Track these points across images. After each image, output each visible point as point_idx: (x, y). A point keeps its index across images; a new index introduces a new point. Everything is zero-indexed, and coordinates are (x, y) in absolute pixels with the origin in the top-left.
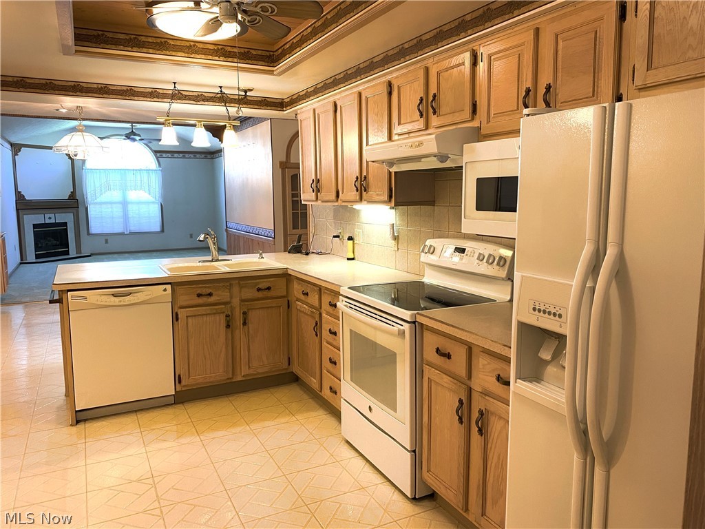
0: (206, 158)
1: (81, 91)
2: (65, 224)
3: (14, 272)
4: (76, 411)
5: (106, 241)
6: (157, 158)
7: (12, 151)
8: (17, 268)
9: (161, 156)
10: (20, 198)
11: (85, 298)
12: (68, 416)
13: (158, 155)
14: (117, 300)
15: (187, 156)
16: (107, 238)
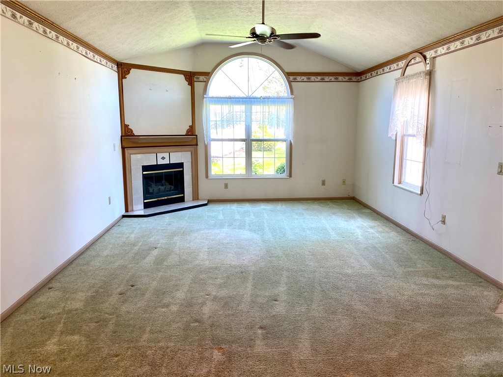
0: (350, 81)
2: (181, 165)
5: (226, 186)
6: (290, 82)
7: (118, 72)
9: (295, 81)
10: (127, 133)
13: (291, 78)
15: (326, 78)
16: (226, 182)
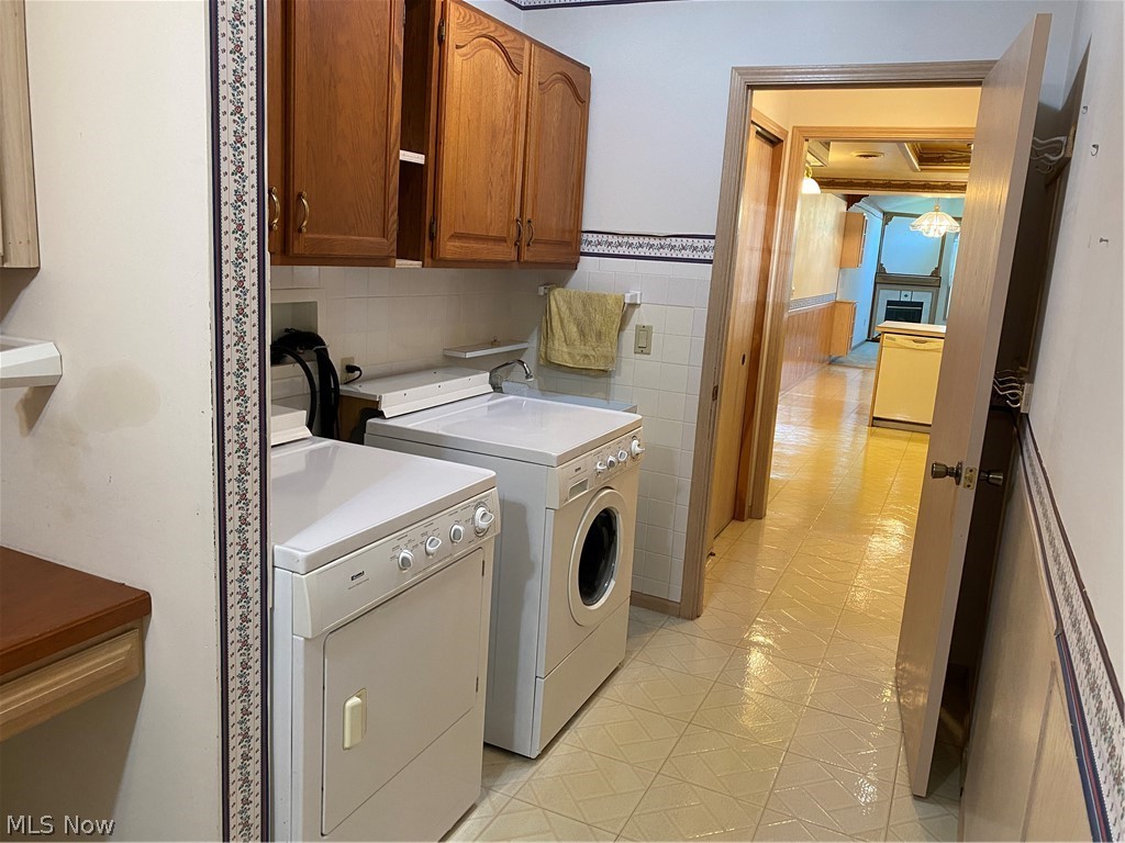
1: (929, 188)
2: (921, 304)
3: (855, 347)
4: (874, 418)
7: (883, 219)
8: (862, 343)
10: (880, 271)
11: (894, 340)
12: (867, 419)
14: (915, 345)
